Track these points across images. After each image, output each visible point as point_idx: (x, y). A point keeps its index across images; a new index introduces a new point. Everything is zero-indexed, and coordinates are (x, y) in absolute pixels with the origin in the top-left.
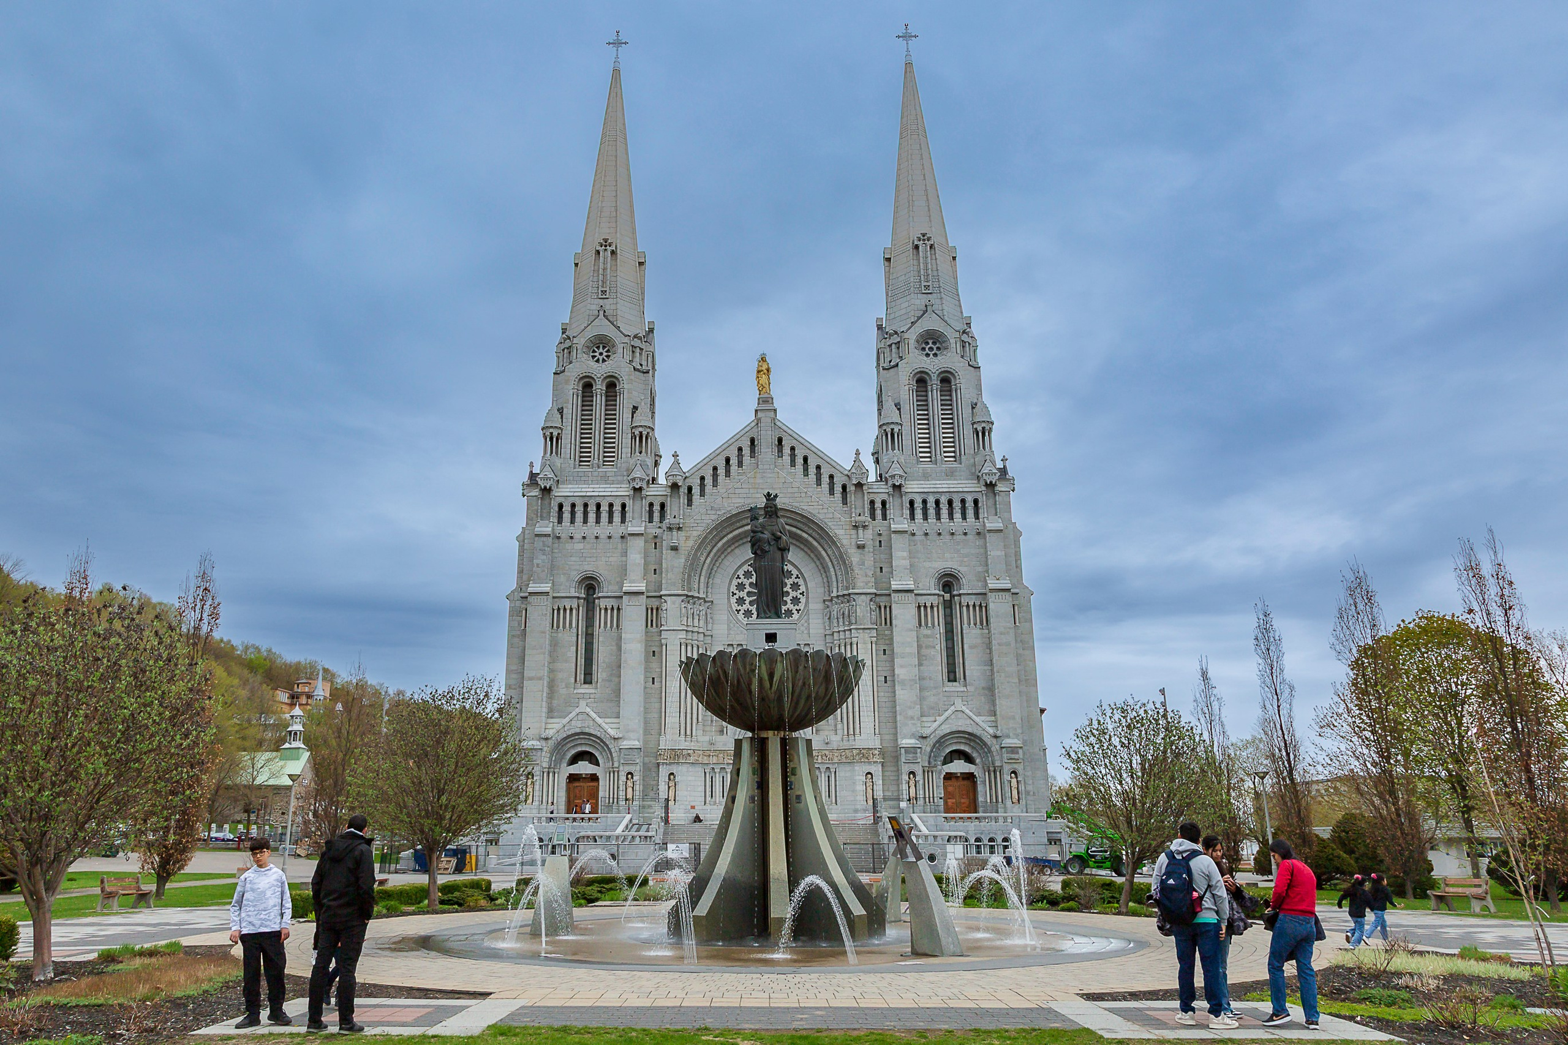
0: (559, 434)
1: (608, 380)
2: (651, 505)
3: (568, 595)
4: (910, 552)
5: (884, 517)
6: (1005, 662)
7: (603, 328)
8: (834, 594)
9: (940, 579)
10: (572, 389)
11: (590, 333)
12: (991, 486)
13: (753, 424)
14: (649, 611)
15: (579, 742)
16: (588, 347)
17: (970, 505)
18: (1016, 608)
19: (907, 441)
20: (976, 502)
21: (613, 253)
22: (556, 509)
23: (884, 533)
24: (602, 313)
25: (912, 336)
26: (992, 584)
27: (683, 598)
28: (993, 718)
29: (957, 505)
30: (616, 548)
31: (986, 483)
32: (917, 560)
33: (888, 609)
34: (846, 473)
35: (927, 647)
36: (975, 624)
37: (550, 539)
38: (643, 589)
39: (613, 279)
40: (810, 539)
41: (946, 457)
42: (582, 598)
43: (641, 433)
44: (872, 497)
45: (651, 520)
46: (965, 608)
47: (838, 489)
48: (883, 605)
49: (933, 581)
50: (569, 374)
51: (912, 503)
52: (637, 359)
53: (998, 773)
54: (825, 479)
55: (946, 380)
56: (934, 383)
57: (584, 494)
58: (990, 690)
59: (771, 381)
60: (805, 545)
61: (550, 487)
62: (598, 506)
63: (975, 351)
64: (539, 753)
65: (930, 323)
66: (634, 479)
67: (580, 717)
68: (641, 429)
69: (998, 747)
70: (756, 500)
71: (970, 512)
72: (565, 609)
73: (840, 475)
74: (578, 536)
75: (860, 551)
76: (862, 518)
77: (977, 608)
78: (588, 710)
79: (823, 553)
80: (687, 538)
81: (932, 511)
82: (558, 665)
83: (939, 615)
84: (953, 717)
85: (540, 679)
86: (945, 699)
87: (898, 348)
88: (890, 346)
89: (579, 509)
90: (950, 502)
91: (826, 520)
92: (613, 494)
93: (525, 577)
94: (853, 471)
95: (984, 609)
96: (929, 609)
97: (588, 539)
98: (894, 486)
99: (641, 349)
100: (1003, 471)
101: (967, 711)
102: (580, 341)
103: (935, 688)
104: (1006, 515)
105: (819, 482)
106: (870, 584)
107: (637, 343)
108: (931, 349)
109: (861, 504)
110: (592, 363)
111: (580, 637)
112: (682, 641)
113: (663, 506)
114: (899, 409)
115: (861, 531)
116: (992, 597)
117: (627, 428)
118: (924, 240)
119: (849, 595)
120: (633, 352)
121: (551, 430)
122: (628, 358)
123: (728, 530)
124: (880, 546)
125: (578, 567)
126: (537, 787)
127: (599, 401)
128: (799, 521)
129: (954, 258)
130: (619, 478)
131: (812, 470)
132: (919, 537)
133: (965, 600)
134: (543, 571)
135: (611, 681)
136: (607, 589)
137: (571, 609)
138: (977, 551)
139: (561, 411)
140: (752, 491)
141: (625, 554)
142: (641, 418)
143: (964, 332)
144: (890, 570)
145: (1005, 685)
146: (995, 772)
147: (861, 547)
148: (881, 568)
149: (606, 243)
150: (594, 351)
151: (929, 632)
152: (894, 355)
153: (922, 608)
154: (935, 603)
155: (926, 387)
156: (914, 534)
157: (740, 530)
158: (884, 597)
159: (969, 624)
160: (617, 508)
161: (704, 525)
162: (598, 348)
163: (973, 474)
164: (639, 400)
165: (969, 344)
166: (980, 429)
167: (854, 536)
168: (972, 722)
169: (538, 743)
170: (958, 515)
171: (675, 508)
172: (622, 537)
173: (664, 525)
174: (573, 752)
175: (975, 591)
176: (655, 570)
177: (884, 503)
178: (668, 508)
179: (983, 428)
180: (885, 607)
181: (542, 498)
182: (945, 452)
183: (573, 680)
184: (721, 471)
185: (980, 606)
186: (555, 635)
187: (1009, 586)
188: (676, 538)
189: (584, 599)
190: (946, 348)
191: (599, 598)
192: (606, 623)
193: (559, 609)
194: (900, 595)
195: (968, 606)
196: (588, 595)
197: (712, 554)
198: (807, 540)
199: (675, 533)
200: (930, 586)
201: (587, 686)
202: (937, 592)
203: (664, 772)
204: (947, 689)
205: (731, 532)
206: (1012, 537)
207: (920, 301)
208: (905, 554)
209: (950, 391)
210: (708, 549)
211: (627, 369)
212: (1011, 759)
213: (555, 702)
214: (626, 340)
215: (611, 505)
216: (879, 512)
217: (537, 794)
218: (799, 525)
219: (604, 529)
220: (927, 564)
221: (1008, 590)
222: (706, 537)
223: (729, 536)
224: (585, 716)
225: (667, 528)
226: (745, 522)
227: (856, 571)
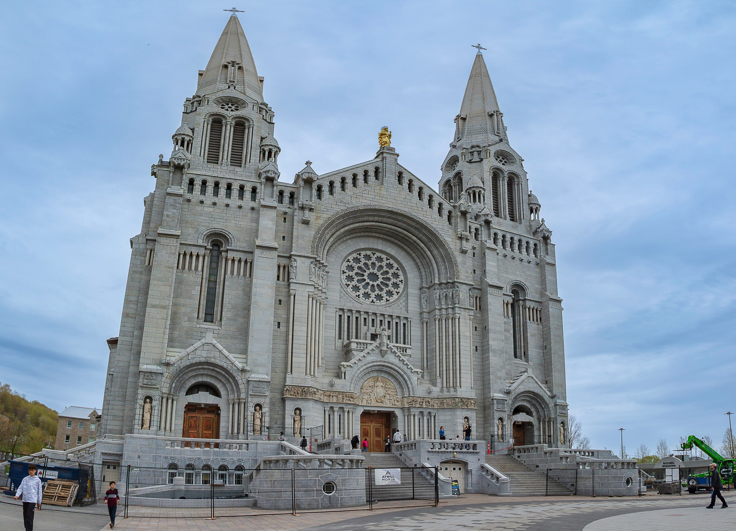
2: (281, 192)
3: (195, 244)
4: (496, 263)
6: (558, 348)
9: (513, 287)
14: (281, 268)
15: (202, 372)
17: (532, 246)
20: (535, 245)
22: (188, 181)
27: (312, 260)
28: (546, 385)
30: (246, 216)
32: (498, 271)
37: (181, 199)
38: (276, 246)
40: (417, 241)
42: (208, 249)
45: (281, 202)
46: (527, 309)
48: (478, 295)
49: (510, 287)
51: (496, 234)
54: (426, 197)
62: (229, 185)
64: (159, 378)
66: (267, 172)
67: (206, 347)
71: (532, 251)
72: (191, 255)
74: (208, 203)
75: (463, 255)
77: (535, 311)
78: (215, 343)
80: (318, 218)
81: (509, 244)
82: (181, 301)
84: (526, 380)
85: (164, 307)
89: (210, 185)
92: (245, 179)
93: (152, 225)
95: (539, 312)
97: (218, 206)
105: (421, 198)
106: (470, 279)
111: (204, 280)
112: (310, 294)
113: (293, 194)
116: (550, 304)
119: (454, 283)
123: (351, 221)
124: (474, 256)
125: (207, 224)
132: (501, 256)
133: (528, 304)
134: (173, 221)
135: (238, 320)
136: (235, 245)
137: (198, 256)
138: (538, 275)
141: (257, 221)
144: (480, 273)
145: (558, 364)
148: (474, 270)
154: (510, 302)
157: (361, 224)
160: (248, 190)
161: (331, 211)
167: (459, 244)
169: (159, 368)
170: (524, 251)
171: (306, 196)
172: (253, 209)
173: (294, 207)
174: (193, 382)
175: (534, 299)
176: (284, 237)
180: (479, 297)
183: (195, 316)
184: (349, 182)
186: (180, 274)
188: (307, 216)
189: (211, 250)
191: (226, 251)
192: (232, 273)
193: (185, 254)
194: (493, 289)
195: (529, 308)
196: (216, 247)
197: (335, 236)
198: (416, 244)
199: (306, 212)
200: (508, 290)
201: (208, 324)
202: (511, 294)
203: (290, 407)
205: (352, 224)
208: (493, 264)
210: (333, 231)
213: (176, 333)
215: (242, 187)
218: (412, 229)
219: (234, 202)
220: (506, 275)
221: (560, 302)
223: (352, 226)
224: (211, 347)
225: (299, 207)
226: (366, 218)
227: (460, 267)
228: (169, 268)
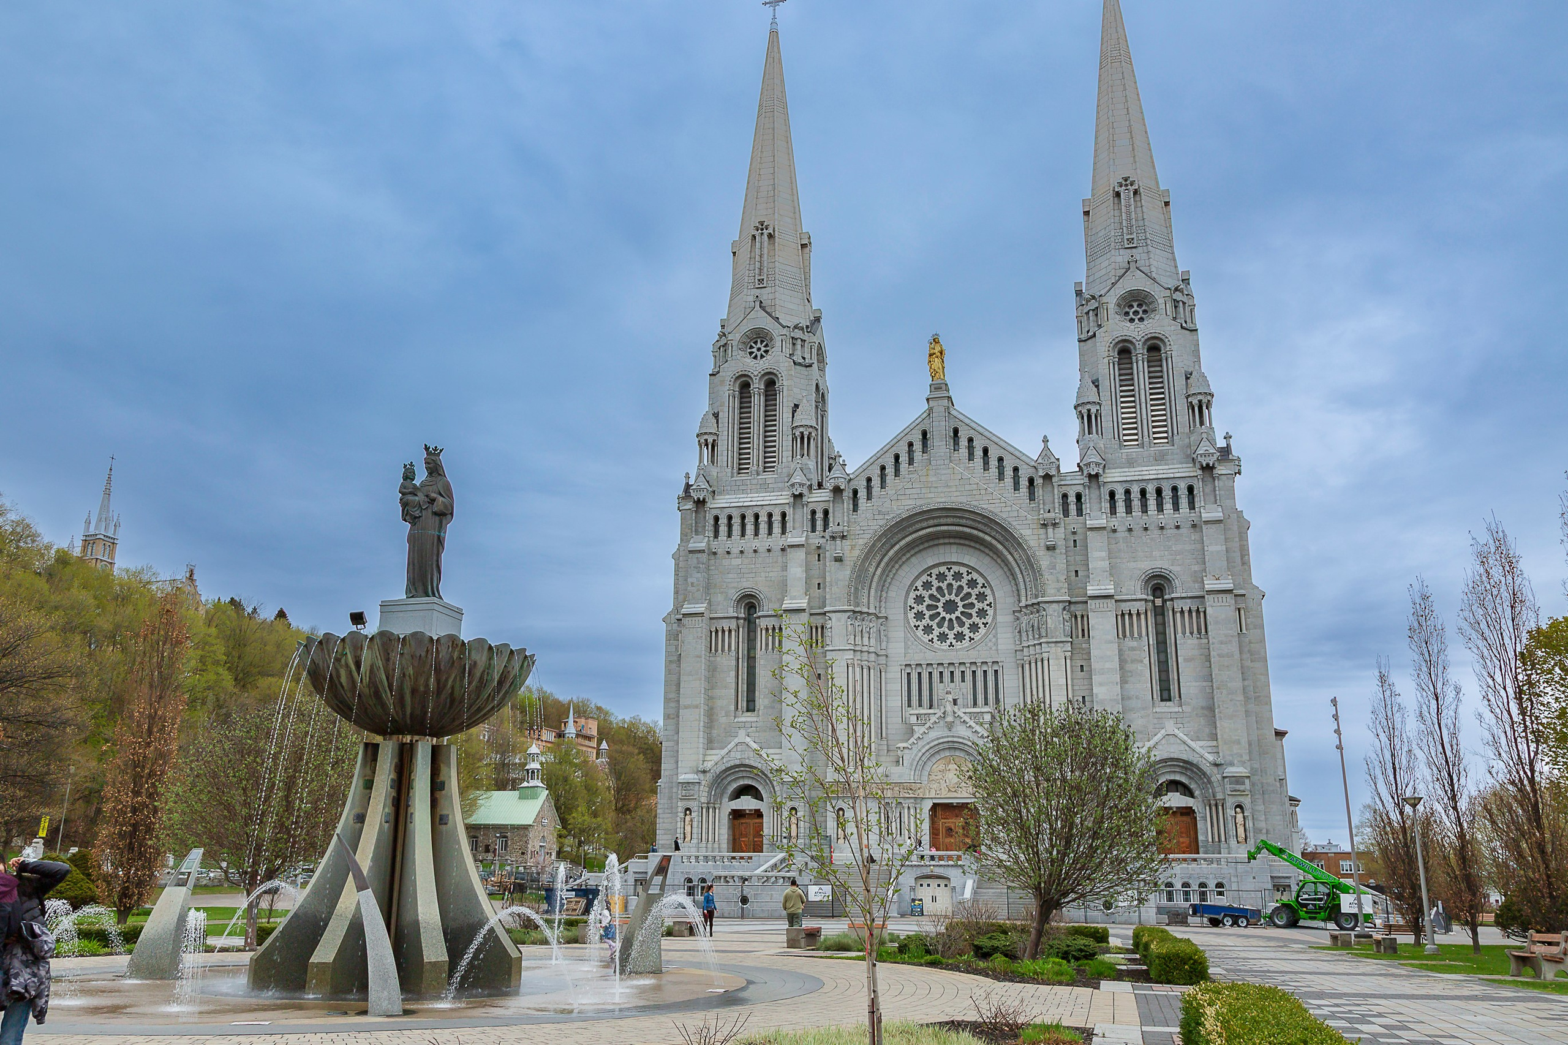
0: (714, 441)
1: (767, 377)
2: (814, 512)
3: (726, 615)
4: (1110, 551)
5: (1080, 512)
6: (1228, 677)
7: (761, 321)
8: (1023, 604)
9: (1147, 582)
10: (728, 390)
11: (747, 327)
12: (1208, 469)
13: (925, 415)
14: (814, 630)
15: (740, 774)
16: (744, 343)
17: (1183, 493)
18: (1242, 612)
19: (1107, 423)
20: (1191, 489)
21: (770, 236)
22: (712, 522)
23: (1080, 531)
24: (758, 303)
25: (1111, 300)
26: (1210, 584)
27: (849, 614)
28: (1215, 743)
29: (1167, 494)
30: (776, 562)
31: (1202, 466)
32: (1118, 561)
33: (1085, 618)
34: (1033, 464)
35: (1133, 661)
36: (1192, 633)
37: (705, 556)
38: (804, 605)
39: (771, 265)
40: (994, 542)
41: (1155, 439)
42: (741, 618)
43: (802, 433)
44: (1064, 490)
45: (814, 530)
46: (1178, 615)
47: (1024, 483)
48: (1079, 614)
49: (1139, 585)
50: (724, 374)
51: (1112, 494)
52: (799, 352)
53: (1220, 808)
54: (1009, 473)
55: (1154, 347)
56: (1140, 352)
57: (741, 504)
58: (1210, 710)
59: (945, 365)
60: (991, 550)
61: (704, 499)
62: (757, 516)
63: (1191, 311)
64: (697, 786)
65: (1135, 282)
66: (793, 485)
67: (739, 748)
68: (801, 429)
69: (1219, 777)
70: (929, 501)
71: (1184, 501)
72: (723, 631)
73: (1026, 467)
74: (735, 551)
75: (1050, 553)
76: (1052, 515)
77: (1194, 614)
78: (748, 740)
79: (1009, 557)
80: (853, 547)
81: (1136, 503)
82: (717, 692)
83: (1147, 627)
84: (1163, 742)
85: (697, 707)
86: (1156, 721)
87: (1097, 315)
88: (1087, 313)
89: (736, 521)
90: (1159, 491)
91: (1010, 519)
92: (772, 502)
93: (681, 598)
94: (1040, 461)
95: (1202, 615)
96: (1135, 617)
97: (746, 554)
98: (1090, 476)
99: (803, 341)
100: (1226, 452)
101: (1181, 735)
102: (735, 337)
103: (1144, 709)
104: (1228, 502)
105: (1001, 476)
106: (1063, 591)
107: (798, 334)
108: (1136, 313)
109: (1051, 499)
110: (749, 360)
111: (740, 660)
112: (849, 662)
113: (826, 513)
114: (1097, 387)
115: (1050, 530)
116: (1209, 599)
117: (787, 430)
118: (1126, 185)
119: (1038, 603)
120: (794, 344)
121: (706, 437)
122: (788, 351)
123: (900, 536)
124: (1075, 546)
125: (736, 585)
126: (695, 824)
127: (757, 401)
128: (979, 522)
129: (1167, 204)
130: (780, 485)
131: (993, 463)
132: (1122, 534)
133: (1178, 604)
134: (699, 590)
135: (773, 708)
136: (767, 608)
137: (730, 631)
138: (1193, 547)
139: (716, 416)
140: (923, 491)
141: (785, 568)
142: (802, 417)
143: (1176, 289)
144: (1085, 573)
145: (1229, 705)
146: (1216, 805)
147: (1051, 548)
148: (1076, 572)
149: (762, 226)
150: (751, 347)
151: (1134, 644)
152: (1091, 324)
153: (1127, 617)
154: (1142, 610)
155: (1131, 358)
156: (1114, 531)
157: (914, 536)
158: (1080, 605)
159: (1184, 633)
160: (777, 518)
161: (871, 532)
162: (756, 343)
163: (1188, 456)
164: (800, 397)
165: (1184, 303)
166: (1195, 402)
167: (1043, 536)
168: (1187, 748)
169: (696, 775)
170: (1168, 506)
171: (838, 515)
172: (783, 550)
173: (827, 534)
174: (735, 785)
175: (1190, 594)
176: (819, 584)
177: (1079, 497)
178: (831, 515)
179: (1200, 401)
180: (1082, 616)
181: (696, 511)
182: (1154, 433)
183: (733, 707)
184: (890, 471)
185: (1198, 611)
186: (713, 658)
187: (1231, 586)
188: (840, 548)
189: (745, 619)
190: (1154, 310)
191: (759, 617)
192: (767, 645)
193: (716, 632)
194: (1098, 601)
195: (1182, 612)
196: (749, 614)
197: (883, 564)
198: (991, 544)
199: (838, 542)
200: (1135, 590)
201: (749, 714)
202: (1144, 597)
203: (831, 807)
204: (1158, 710)
205: (903, 538)
206: (1235, 528)
207: (1121, 258)
208: (1104, 554)
209: (1161, 360)
210: (878, 558)
211: (786, 364)
212: (1235, 791)
213: (715, 732)
214: (785, 331)
215: (770, 515)
216: (1073, 508)
217: (695, 831)
218: (980, 526)
219: (763, 542)
220: (1132, 565)
221: (1230, 591)
222: (874, 545)
223: (903, 543)
224: (744, 746)
225: (831, 537)
226: (918, 526)
227: (1046, 576)
228: (697, 657)
